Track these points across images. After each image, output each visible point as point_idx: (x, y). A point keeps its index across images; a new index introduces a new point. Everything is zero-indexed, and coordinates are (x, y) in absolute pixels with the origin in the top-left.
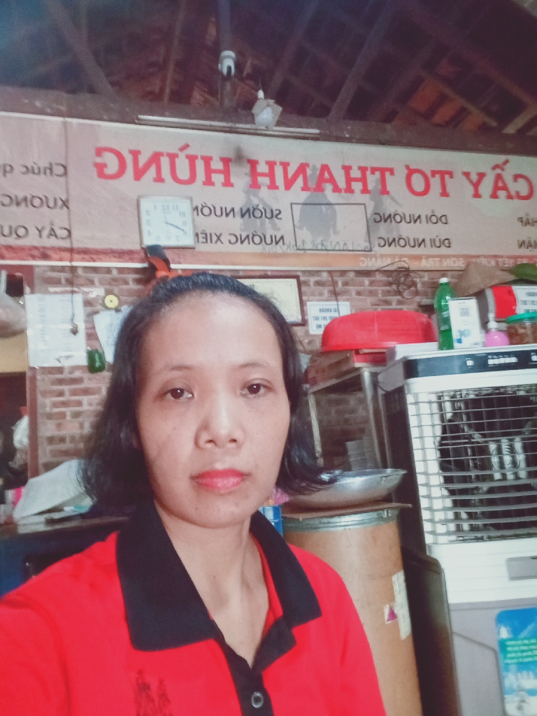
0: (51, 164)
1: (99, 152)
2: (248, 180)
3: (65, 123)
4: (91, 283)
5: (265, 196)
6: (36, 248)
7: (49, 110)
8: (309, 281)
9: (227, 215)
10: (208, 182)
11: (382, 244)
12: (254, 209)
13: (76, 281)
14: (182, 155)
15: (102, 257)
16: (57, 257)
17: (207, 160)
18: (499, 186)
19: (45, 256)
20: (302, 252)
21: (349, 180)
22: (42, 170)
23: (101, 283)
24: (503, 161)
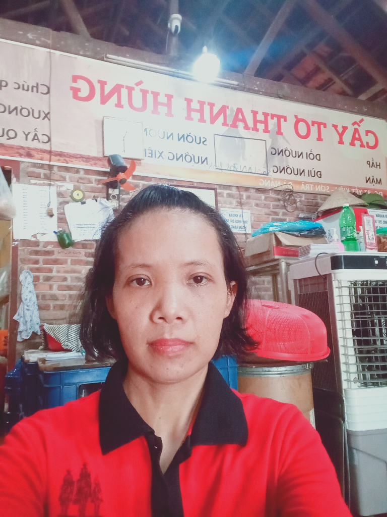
0: (37, 84)
1: (75, 78)
2: (185, 113)
3: (50, 52)
4: (64, 179)
6: (22, 148)
7: (38, 42)
8: (223, 193)
9: (168, 138)
10: (155, 111)
11: (276, 171)
12: (188, 136)
13: (52, 178)
14: (137, 89)
15: (73, 160)
16: (39, 156)
18: (356, 137)
19: (29, 155)
20: (220, 171)
21: (256, 121)
22: (30, 88)
23: (72, 181)
24: (360, 119)
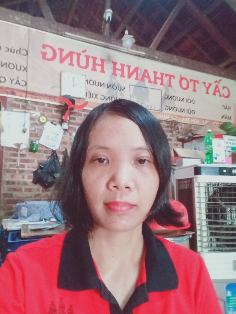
0: (20, 49)
1: (44, 46)
2: (112, 71)
3: (29, 29)
4: (34, 109)
5: (119, 80)
6: (9, 88)
7: (21, 22)
9: (101, 86)
10: (94, 69)
11: (167, 109)
12: (113, 85)
13: (27, 108)
14: (83, 55)
15: (41, 97)
16: (18, 94)
17: (94, 59)
18: (217, 90)
19: (13, 93)
21: (156, 78)
22: (16, 51)
23: (39, 111)
24: (219, 79)
